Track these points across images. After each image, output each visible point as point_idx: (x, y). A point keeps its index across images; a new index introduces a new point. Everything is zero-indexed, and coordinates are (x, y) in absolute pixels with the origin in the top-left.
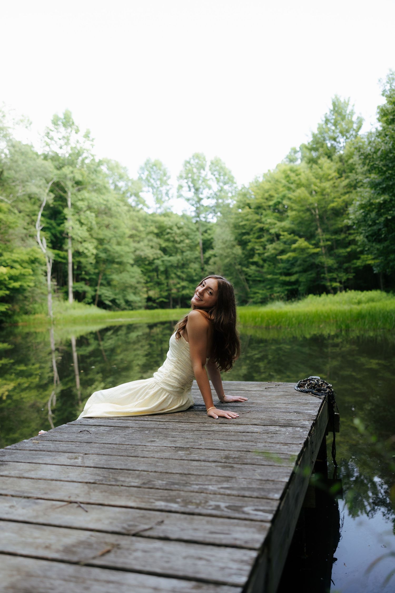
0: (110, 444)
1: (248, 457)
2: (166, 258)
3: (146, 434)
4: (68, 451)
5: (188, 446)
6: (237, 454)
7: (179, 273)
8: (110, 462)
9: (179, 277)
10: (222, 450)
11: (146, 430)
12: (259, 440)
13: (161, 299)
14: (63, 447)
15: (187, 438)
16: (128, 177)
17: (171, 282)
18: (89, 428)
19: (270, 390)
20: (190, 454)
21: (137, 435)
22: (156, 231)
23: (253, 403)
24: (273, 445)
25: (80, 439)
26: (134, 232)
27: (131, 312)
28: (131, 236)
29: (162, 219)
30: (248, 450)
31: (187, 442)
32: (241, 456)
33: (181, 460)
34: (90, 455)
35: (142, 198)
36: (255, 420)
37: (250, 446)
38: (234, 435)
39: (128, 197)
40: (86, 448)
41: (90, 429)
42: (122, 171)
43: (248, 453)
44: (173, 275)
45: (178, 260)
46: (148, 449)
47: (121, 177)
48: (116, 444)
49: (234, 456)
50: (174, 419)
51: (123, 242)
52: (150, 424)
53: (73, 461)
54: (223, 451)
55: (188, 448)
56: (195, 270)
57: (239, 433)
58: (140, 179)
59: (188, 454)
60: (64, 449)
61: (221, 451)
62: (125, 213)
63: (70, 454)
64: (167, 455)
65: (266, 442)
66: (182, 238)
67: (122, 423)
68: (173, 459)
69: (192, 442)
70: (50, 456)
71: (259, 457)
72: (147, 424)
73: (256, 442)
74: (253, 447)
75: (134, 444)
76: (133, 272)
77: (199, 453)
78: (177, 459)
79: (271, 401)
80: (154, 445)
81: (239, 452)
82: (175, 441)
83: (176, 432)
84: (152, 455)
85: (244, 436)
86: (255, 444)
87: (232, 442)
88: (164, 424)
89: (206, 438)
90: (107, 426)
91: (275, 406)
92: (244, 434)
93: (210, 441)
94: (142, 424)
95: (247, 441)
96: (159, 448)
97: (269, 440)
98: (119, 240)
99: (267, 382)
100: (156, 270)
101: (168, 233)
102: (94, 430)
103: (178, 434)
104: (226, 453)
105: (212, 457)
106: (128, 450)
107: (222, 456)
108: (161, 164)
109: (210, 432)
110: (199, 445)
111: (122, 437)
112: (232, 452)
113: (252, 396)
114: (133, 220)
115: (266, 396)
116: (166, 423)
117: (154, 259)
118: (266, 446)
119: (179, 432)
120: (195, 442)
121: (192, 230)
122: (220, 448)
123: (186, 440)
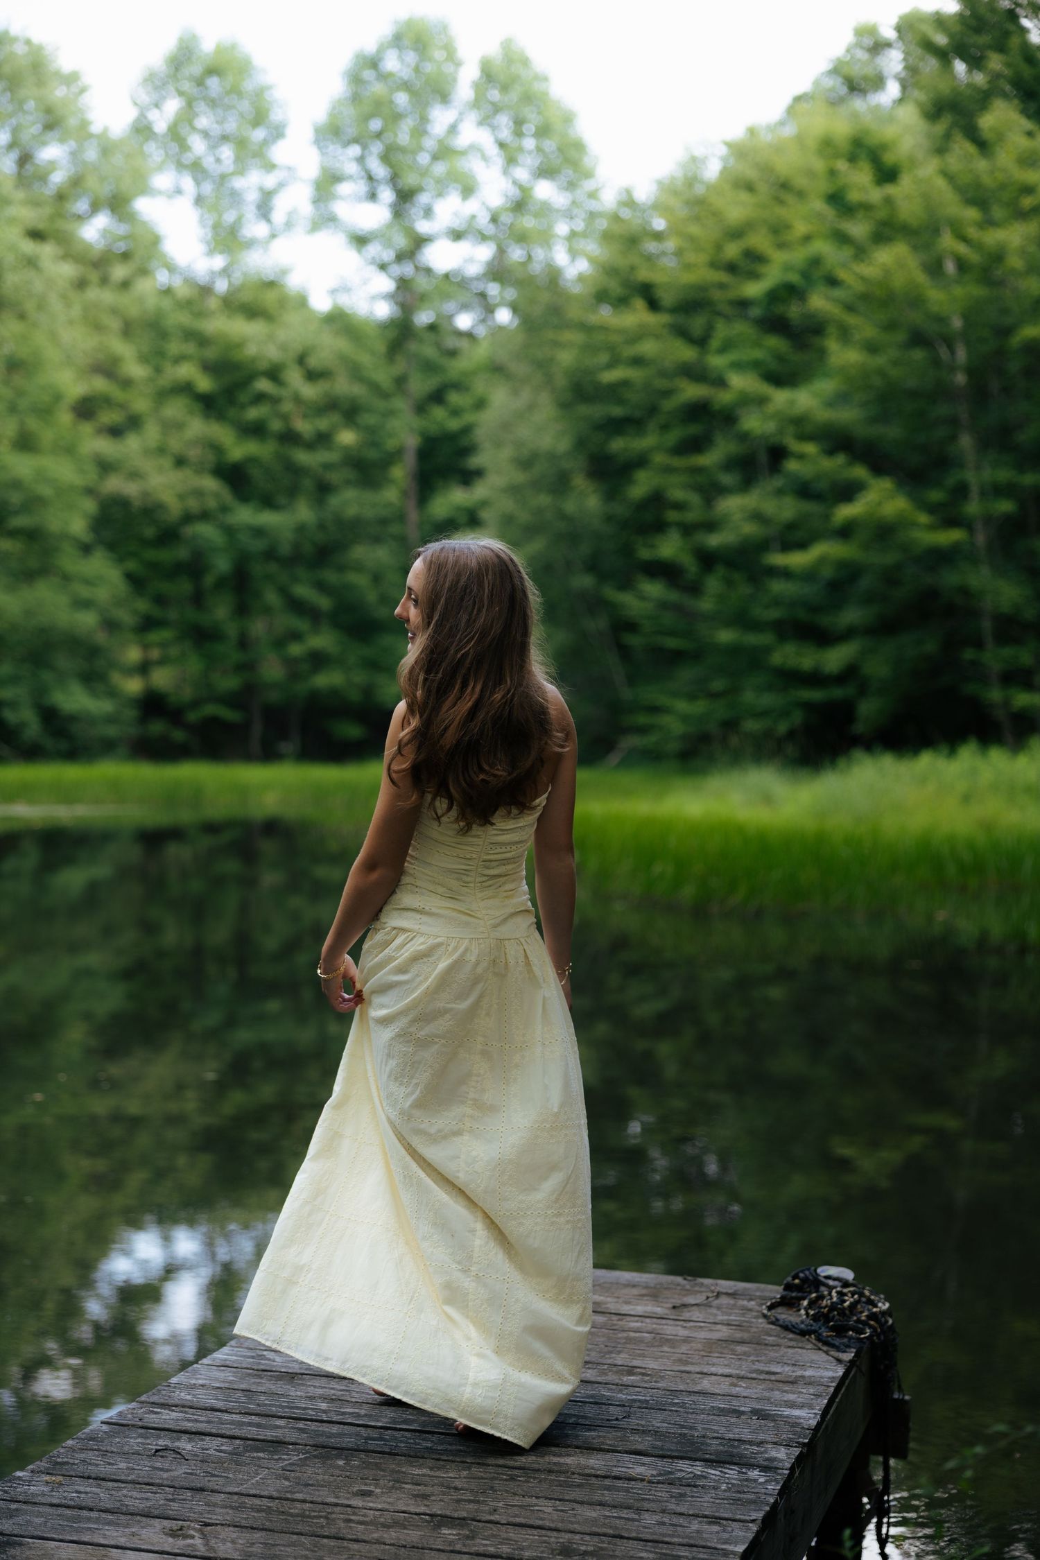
0: (255, 1496)
1: (617, 1553)
2: (246, 515)
3: (339, 1467)
4: (156, 1512)
5: (464, 1514)
6: (589, 1544)
7: (303, 591)
8: (276, 1551)
9: (297, 606)
10: (550, 1529)
11: (338, 1457)
12: (647, 1505)
13: (210, 710)
14: (135, 1498)
15: (456, 1489)
16: (84, 124)
17: (258, 627)
18: (173, 1440)
19: (686, 1315)
20: (473, 1538)
21: (316, 1472)
22: (204, 384)
23: (631, 1370)
24: (682, 1520)
25: (165, 1475)
26: (100, 384)
27: (72, 772)
28: (86, 409)
29: (239, 328)
30: (617, 1533)
31: (458, 1501)
32: (602, 1549)
33: (452, 1551)
34: (218, 1528)
35: (144, 223)
36: (637, 1437)
37: (623, 1522)
38: (580, 1486)
39: (80, 218)
40: (194, 1506)
41: (177, 1444)
42: (60, 92)
43: (618, 1541)
44: (272, 597)
45: (301, 529)
46: (361, 1518)
47: (53, 123)
48: (270, 1497)
49: (583, 1548)
50: (405, 1422)
51: (47, 436)
52: (340, 1435)
53: (181, 1543)
54: (555, 1534)
55: (464, 1519)
56: (377, 578)
57: (594, 1480)
58: (142, 129)
59: (467, 1537)
60: (142, 1505)
61: (549, 1533)
62: (64, 297)
63: (166, 1523)
64: (413, 1536)
65: (663, 1511)
66: (323, 424)
67: (258, 1425)
68: (431, 1549)
69: (470, 1501)
70: (118, 1525)
71: (644, 1555)
72: (331, 1435)
73: (638, 1510)
74: (629, 1525)
75: (319, 1499)
76: (88, 582)
77: (494, 1536)
78: (443, 1551)
79: (687, 1363)
80: (371, 1505)
81: (596, 1539)
82: (425, 1497)
83: (420, 1467)
84: (376, 1535)
85: (608, 1488)
86: (636, 1517)
87: (575, 1505)
88: (381, 1439)
89: (507, 1492)
90: (222, 1436)
91: (698, 1388)
92: (607, 1482)
93: (517, 1500)
94: (318, 1434)
95: (615, 1507)
96: (388, 1515)
97: (671, 1506)
98: (33, 424)
99: (679, 1279)
100: (194, 568)
101: (260, 398)
102: (189, 1447)
103: (429, 1472)
104: (565, 1537)
105: (529, 1547)
106: (309, 1517)
107: (554, 1546)
108: (244, 67)
109: (516, 1472)
110: (490, 1513)
111: (278, 1477)
112: (578, 1537)
113: (629, 1340)
114: (98, 327)
115: (672, 1342)
116: (387, 1434)
117: (188, 518)
118: (663, 1524)
119: (431, 1469)
120: (478, 1502)
121: (375, 388)
122: (548, 1524)
123: (455, 1495)
